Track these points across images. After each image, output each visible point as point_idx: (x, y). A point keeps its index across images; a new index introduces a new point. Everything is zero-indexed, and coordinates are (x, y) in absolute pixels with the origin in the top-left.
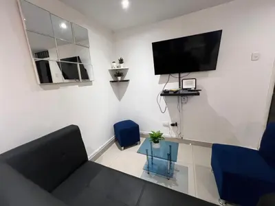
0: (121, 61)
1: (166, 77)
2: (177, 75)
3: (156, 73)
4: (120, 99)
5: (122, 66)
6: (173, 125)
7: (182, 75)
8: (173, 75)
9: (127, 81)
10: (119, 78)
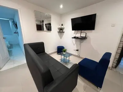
0: (62, 25)
1: (76, 31)
2: (80, 31)
3: (73, 30)
4: (61, 39)
5: (62, 27)
6: (76, 50)
7: (82, 31)
8: (79, 31)
9: (64, 32)
10: (61, 31)
